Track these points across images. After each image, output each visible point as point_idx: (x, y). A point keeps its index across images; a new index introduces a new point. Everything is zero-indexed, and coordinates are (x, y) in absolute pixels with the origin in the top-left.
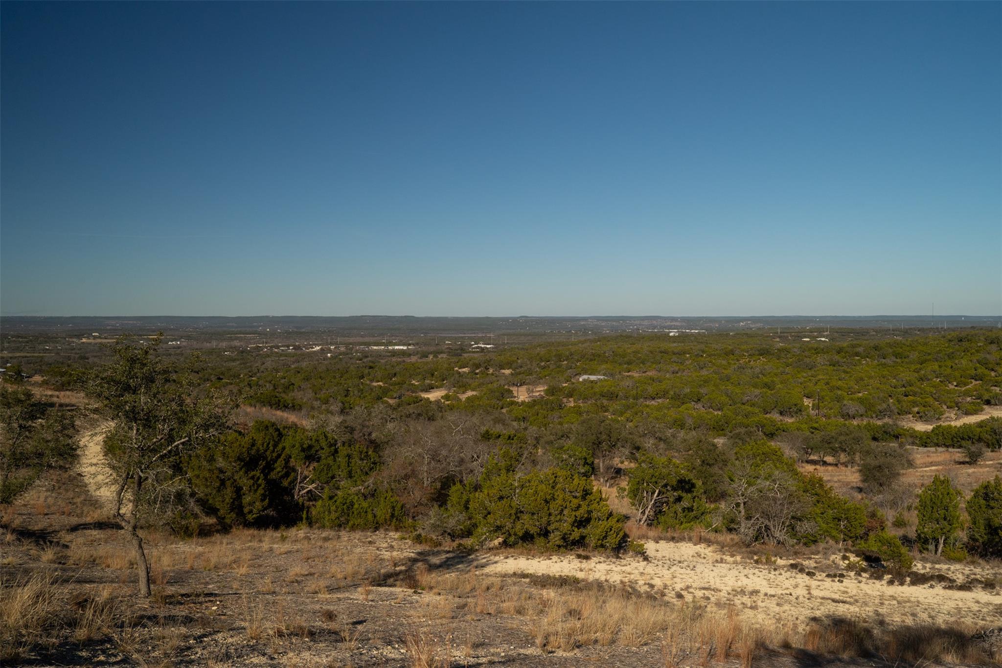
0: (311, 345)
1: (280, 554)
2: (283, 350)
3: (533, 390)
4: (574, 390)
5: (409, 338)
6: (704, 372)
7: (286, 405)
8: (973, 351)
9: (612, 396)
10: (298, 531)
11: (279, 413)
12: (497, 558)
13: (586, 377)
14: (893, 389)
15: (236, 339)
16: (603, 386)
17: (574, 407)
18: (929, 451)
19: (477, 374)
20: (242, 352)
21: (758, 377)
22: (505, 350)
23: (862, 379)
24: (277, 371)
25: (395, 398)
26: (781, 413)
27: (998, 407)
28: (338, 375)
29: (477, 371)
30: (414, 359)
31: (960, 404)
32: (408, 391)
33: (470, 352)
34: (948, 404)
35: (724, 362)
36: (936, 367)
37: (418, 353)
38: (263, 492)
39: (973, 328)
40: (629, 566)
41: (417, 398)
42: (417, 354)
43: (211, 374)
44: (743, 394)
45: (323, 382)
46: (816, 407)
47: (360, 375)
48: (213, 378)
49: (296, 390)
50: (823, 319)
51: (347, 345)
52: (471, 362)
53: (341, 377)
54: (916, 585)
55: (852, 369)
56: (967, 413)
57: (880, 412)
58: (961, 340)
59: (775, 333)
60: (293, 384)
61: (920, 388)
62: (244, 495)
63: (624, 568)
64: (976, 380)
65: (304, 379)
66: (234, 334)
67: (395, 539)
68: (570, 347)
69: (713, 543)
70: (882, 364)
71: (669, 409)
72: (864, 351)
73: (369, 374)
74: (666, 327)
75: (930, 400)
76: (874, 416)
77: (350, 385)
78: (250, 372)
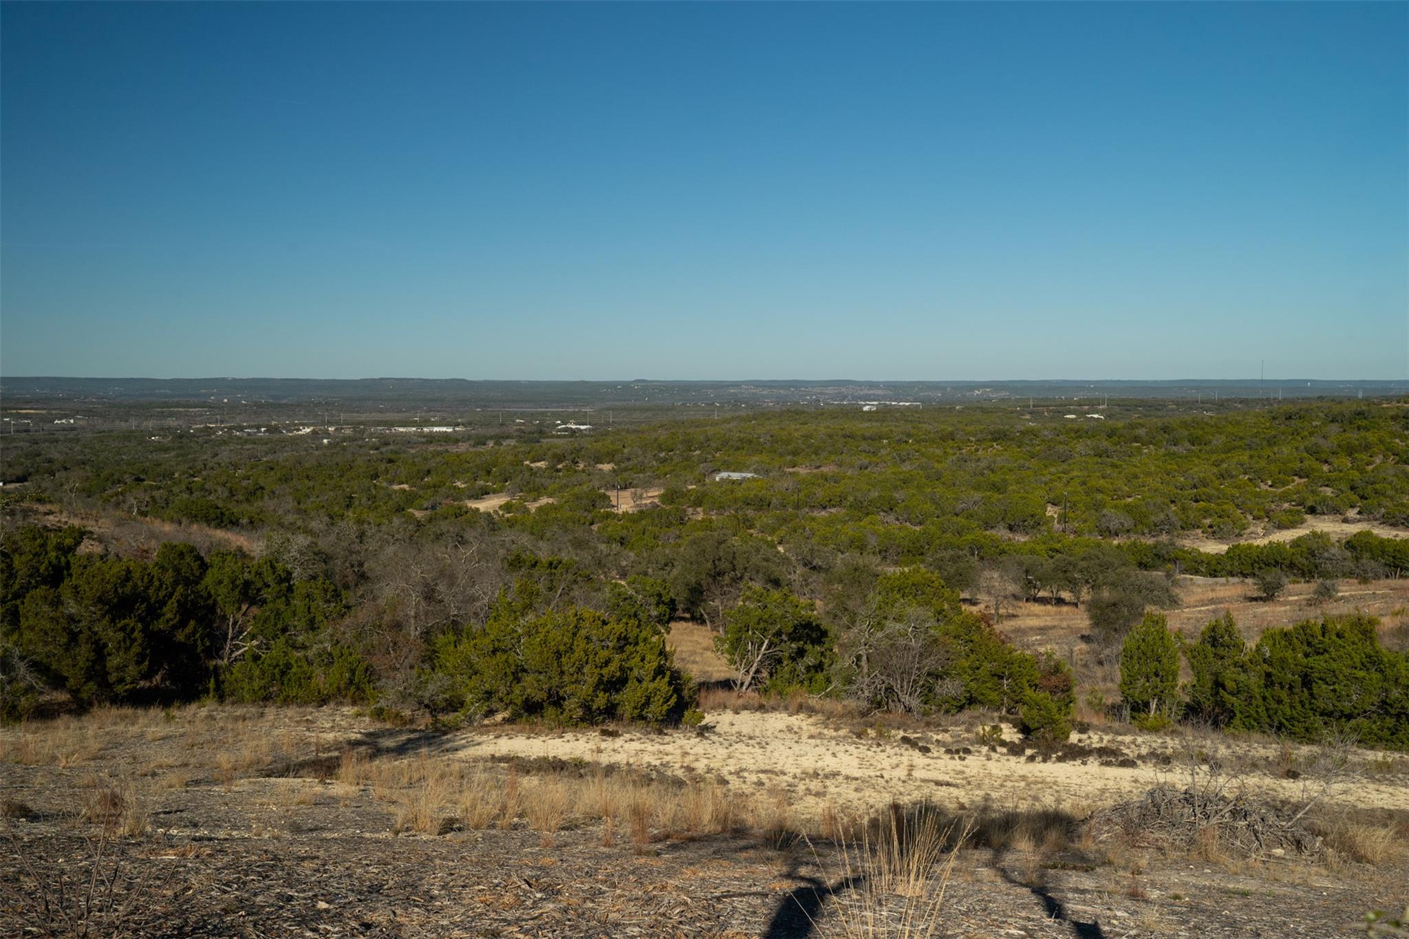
0: (296, 425)
1: (154, 740)
2: (249, 434)
3: (641, 495)
4: (704, 494)
5: (457, 415)
6: (906, 467)
7: (234, 520)
8: (1306, 433)
9: (762, 504)
10: (200, 708)
11: (220, 534)
12: (484, 738)
13: (724, 475)
14: (1179, 491)
15: (171, 415)
16: (749, 489)
17: (703, 521)
18: (1217, 583)
19: (558, 470)
20: (181, 436)
21: (982, 474)
22: (607, 434)
23: (1136, 477)
24: (236, 467)
25: (426, 509)
26: (1011, 528)
27: (1326, 517)
28: (336, 474)
29: (560, 466)
30: (463, 447)
31: (1271, 513)
32: (447, 497)
33: (553, 436)
34: (1255, 513)
35: (938, 452)
36: (1245, 458)
37: (469, 437)
38: (139, 650)
39: (1321, 398)
40: (672, 744)
41: (460, 508)
42: (469, 439)
43: (126, 473)
44: (956, 499)
45: (311, 484)
46: (1063, 519)
47: (372, 473)
48: (128, 479)
49: (266, 497)
50: (1100, 385)
51: (355, 425)
52: (550, 453)
53: (342, 476)
54: (1065, 761)
55: (1124, 461)
56: (1281, 527)
57: (1155, 525)
58: (1290, 417)
59: (1024, 406)
60: (262, 488)
61: (1218, 489)
62: (109, 655)
63: (662, 748)
64: (1301, 477)
65: (280, 479)
66: (168, 407)
67: (347, 716)
68: (707, 428)
69: (817, 712)
70: (1169, 454)
71: (845, 522)
72: (1147, 433)
73: (387, 471)
74: (861, 398)
75: (1230, 507)
76: (1146, 531)
77: (356, 488)
78: (190, 468)
